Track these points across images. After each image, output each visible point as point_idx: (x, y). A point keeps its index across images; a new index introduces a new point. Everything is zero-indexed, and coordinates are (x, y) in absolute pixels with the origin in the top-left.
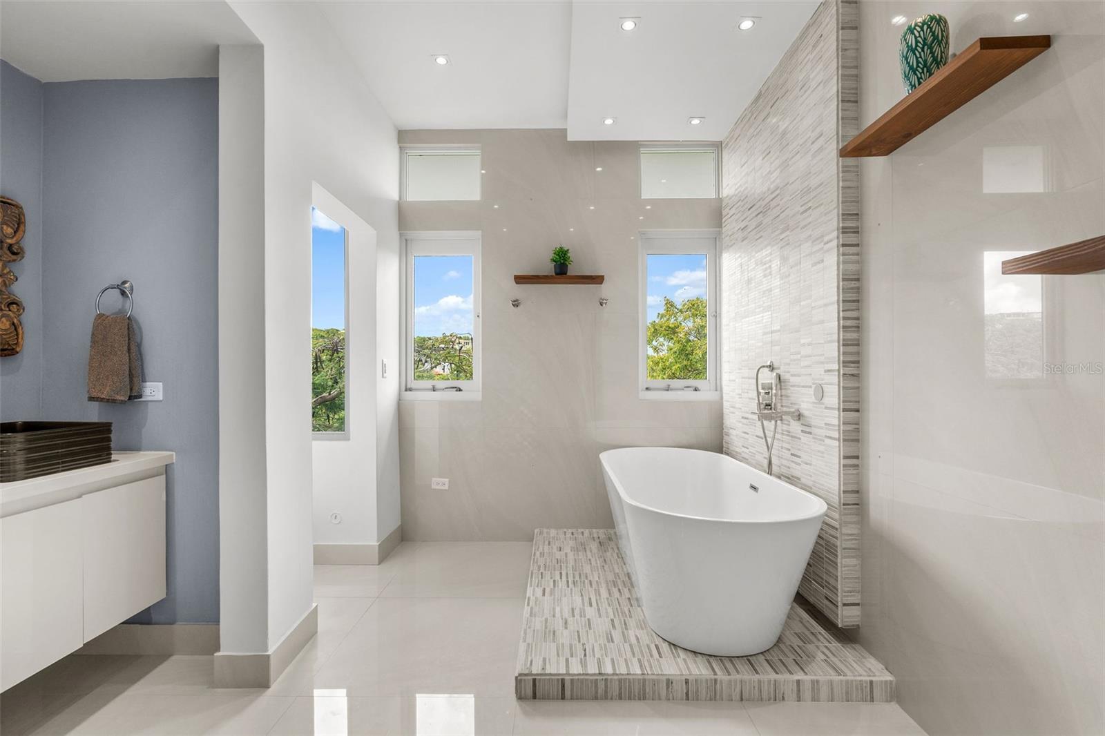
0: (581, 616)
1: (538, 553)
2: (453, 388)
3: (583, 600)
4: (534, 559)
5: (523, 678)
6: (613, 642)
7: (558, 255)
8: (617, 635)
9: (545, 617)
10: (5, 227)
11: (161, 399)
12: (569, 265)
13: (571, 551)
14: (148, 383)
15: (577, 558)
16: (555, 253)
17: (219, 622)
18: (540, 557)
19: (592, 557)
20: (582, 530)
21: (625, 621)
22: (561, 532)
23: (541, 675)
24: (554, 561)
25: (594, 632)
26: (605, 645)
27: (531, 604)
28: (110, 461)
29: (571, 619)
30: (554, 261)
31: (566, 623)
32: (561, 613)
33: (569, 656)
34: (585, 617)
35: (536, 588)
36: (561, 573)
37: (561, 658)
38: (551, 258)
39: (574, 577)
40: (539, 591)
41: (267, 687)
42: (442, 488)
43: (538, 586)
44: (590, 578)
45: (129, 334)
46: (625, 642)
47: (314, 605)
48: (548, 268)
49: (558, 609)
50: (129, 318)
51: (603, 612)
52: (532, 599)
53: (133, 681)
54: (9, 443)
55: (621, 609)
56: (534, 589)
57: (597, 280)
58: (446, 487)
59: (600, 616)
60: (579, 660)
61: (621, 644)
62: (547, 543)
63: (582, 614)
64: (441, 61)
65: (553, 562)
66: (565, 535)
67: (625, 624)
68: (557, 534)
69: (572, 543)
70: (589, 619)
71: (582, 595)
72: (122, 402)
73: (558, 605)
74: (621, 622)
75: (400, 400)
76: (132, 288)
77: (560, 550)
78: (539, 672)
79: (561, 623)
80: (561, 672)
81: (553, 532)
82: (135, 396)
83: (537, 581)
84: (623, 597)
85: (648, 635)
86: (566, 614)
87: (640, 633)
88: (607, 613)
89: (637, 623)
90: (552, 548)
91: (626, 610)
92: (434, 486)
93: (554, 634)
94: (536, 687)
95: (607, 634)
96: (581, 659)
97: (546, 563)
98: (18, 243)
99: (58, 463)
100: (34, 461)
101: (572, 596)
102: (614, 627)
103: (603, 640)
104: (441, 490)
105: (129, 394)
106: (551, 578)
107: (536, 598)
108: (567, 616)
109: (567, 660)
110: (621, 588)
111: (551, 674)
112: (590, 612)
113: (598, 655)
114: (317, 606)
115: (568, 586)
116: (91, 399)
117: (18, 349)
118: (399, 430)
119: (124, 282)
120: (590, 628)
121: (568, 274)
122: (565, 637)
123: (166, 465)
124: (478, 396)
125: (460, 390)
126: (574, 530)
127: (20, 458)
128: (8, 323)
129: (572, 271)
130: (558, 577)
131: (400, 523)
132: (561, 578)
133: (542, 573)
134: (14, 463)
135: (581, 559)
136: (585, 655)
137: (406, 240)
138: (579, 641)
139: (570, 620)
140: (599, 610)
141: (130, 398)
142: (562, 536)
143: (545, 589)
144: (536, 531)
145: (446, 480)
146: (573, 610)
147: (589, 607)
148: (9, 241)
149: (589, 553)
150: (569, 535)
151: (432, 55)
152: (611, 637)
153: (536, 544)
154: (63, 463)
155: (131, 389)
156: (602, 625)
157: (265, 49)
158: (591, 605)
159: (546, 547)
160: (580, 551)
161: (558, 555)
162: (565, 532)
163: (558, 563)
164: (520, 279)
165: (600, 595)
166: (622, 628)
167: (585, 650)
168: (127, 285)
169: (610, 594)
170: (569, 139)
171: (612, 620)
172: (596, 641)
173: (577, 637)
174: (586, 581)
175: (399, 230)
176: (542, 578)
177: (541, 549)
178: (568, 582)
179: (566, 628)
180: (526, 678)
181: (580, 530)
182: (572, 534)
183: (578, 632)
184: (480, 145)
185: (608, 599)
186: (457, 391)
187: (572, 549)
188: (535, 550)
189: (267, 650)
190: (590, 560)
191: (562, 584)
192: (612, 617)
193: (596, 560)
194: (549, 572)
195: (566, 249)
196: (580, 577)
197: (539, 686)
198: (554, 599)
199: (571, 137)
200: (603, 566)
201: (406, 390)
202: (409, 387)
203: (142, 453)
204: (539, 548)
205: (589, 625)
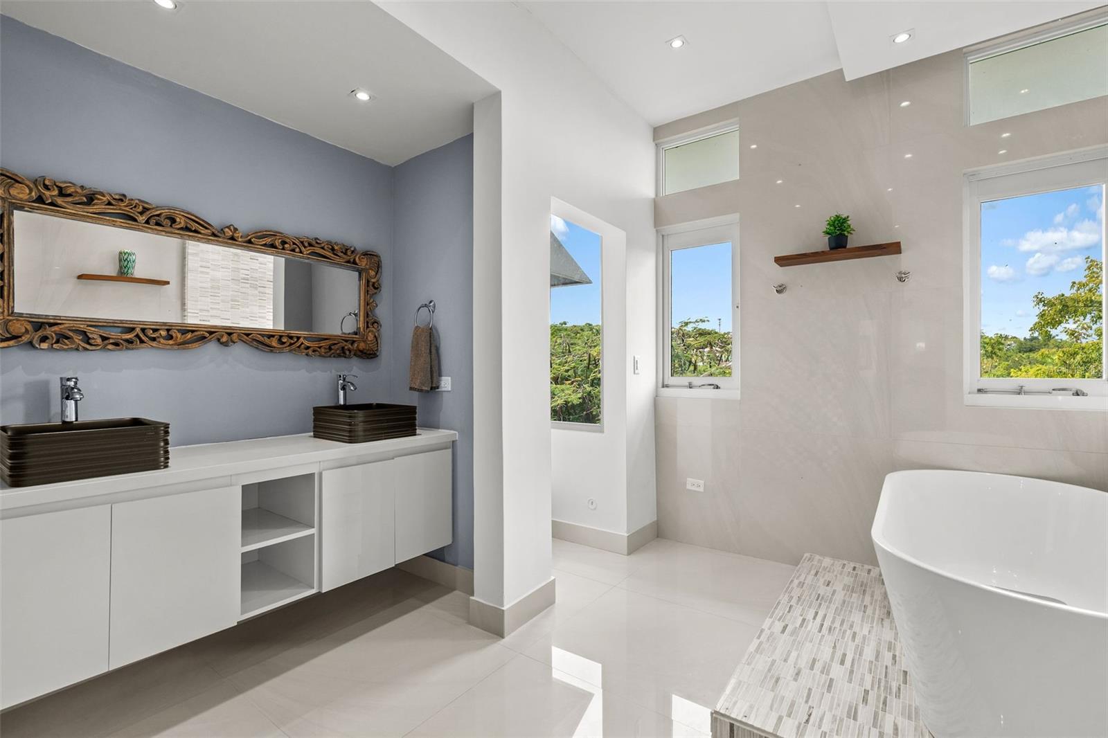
0: (822, 672)
1: (796, 582)
2: (710, 385)
3: (833, 653)
4: (788, 587)
5: (719, 717)
6: (855, 719)
7: (833, 225)
8: (865, 713)
9: (774, 657)
10: (370, 271)
11: (450, 389)
12: (849, 236)
13: (843, 590)
14: (443, 378)
15: (847, 599)
16: (829, 224)
17: (473, 569)
18: (798, 587)
19: (871, 604)
20: (870, 567)
21: (886, 698)
22: (838, 564)
23: (741, 722)
24: (814, 596)
25: (833, 698)
26: (841, 720)
27: (761, 638)
28: (415, 435)
29: (808, 671)
30: (828, 234)
31: (798, 674)
32: (797, 659)
33: (784, 714)
34: (828, 674)
35: (777, 622)
36: (817, 613)
37: (773, 713)
38: (825, 230)
39: (833, 622)
40: (779, 626)
41: (502, 637)
42: (697, 489)
43: (779, 620)
44: (856, 628)
45: (430, 341)
46: (875, 725)
47: (553, 578)
48: (822, 243)
49: (794, 654)
50: (431, 329)
51: (857, 676)
52: (767, 632)
53: (427, 602)
54: (355, 417)
55: (887, 682)
56: (773, 622)
57: (893, 248)
58: (701, 490)
59: (850, 681)
60: (797, 723)
61: (866, 728)
62: (813, 572)
63: (826, 670)
64: (677, 44)
65: (812, 597)
66: (843, 568)
67: (885, 703)
68: (833, 565)
69: (848, 580)
70: (831, 680)
71: (835, 647)
72: (427, 392)
73: (797, 649)
74: (879, 696)
75: (657, 396)
76: (434, 307)
77: (828, 585)
78: (739, 718)
79: (792, 671)
80: (767, 729)
81: (827, 561)
82: (434, 388)
83: (781, 613)
84: (897, 667)
85: (916, 729)
86: (803, 663)
87: (902, 722)
88: (862, 679)
89: (904, 708)
90: (818, 580)
91: (894, 685)
92: (689, 487)
93: (777, 681)
94: (733, 733)
95: (850, 707)
96: (800, 724)
97: (802, 595)
98: (378, 281)
99: (382, 434)
100: (369, 430)
101: (820, 644)
102: (865, 700)
103: (841, 712)
104: (695, 491)
105: (430, 385)
106: (802, 616)
107: (772, 634)
108: (802, 666)
109: (780, 719)
110: (897, 654)
111: (752, 726)
112: (837, 671)
113: (825, 728)
114: (555, 579)
115: (820, 631)
116: (411, 389)
117: (378, 354)
118: (656, 427)
119: (431, 302)
120: (829, 691)
121: (848, 247)
122: (789, 690)
123: (453, 441)
124: (737, 394)
125: (717, 387)
126: (858, 565)
127: (360, 428)
128: (372, 336)
129: (853, 242)
130: (810, 616)
131: (656, 519)
132: (814, 618)
133: (791, 607)
134: (357, 431)
135: (853, 603)
136: (807, 721)
137: (663, 236)
138: (807, 702)
139: (805, 671)
140: (852, 672)
141: (432, 388)
142: (838, 567)
143: (787, 625)
144: (805, 555)
145: (701, 482)
146: (814, 661)
147: (839, 665)
148: (373, 280)
149: (867, 599)
150: (849, 568)
151: (666, 42)
152: (856, 712)
153: (798, 571)
154: (385, 433)
155: (432, 382)
156: (848, 692)
157: (502, 94)
158: (842, 663)
159: (810, 577)
160: (856, 592)
161: (823, 590)
162: (844, 565)
163: (817, 600)
164: (782, 261)
165: (860, 655)
166: (877, 707)
167: (810, 715)
168: (431, 304)
169: (877, 657)
170: (847, 80)
171: (866, 692)
172: (831, 709)
173: (805, 695)
174: (848, 631)
175: (655, 227)
176: (789, 612)
177: (802, 579)
178: (822, 625)
179: (795, 680)
180: (722, 718)
181: (867, 567)
182: (854, 569)
183: (810, 690)
184: (737, 119)
185: (871, 662)
186: (714, 388)
187: (846, 588)
188: (794, 577)
189: (503, 606)
190: (865, 607)
191: (813, 626)
192: (868, 688)
193: (875, 609)
194: (801, 608)
195: (843, 217)
196: (842, 624)
197: (737, 734)
198: (794, 640)
199: (849, 77)
200: (882, 619)
201: (663, 387)
202: (666, 383)
203: (440, 430)
204: (800, 575)
205: (830, 686)
